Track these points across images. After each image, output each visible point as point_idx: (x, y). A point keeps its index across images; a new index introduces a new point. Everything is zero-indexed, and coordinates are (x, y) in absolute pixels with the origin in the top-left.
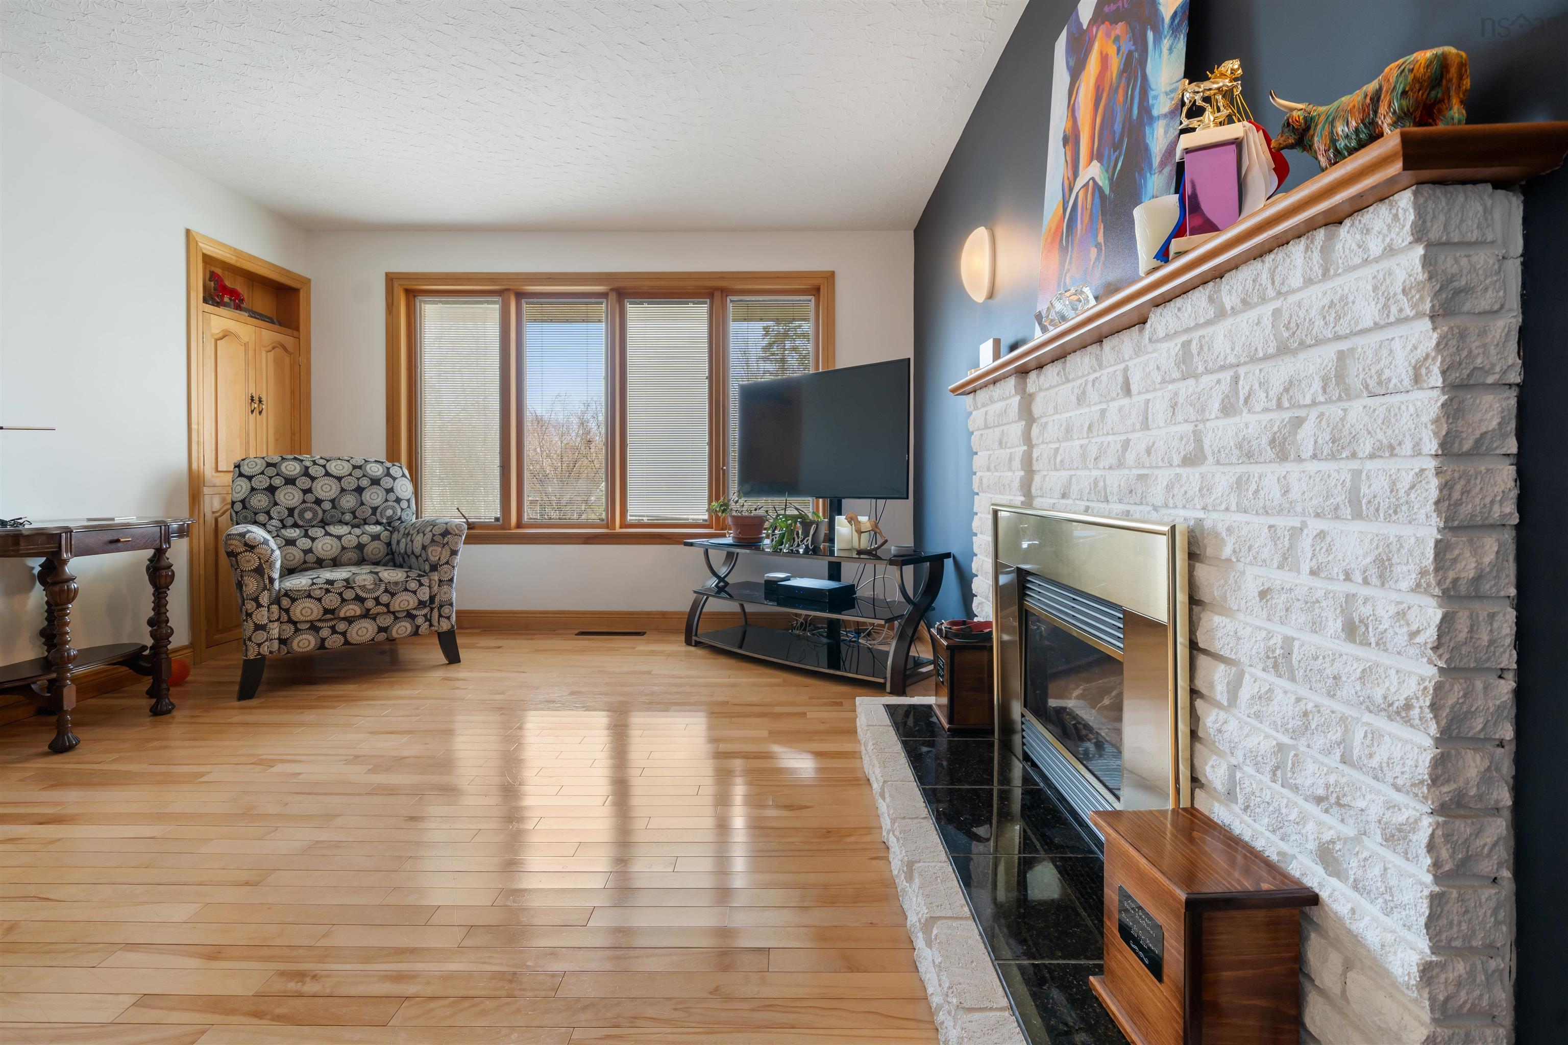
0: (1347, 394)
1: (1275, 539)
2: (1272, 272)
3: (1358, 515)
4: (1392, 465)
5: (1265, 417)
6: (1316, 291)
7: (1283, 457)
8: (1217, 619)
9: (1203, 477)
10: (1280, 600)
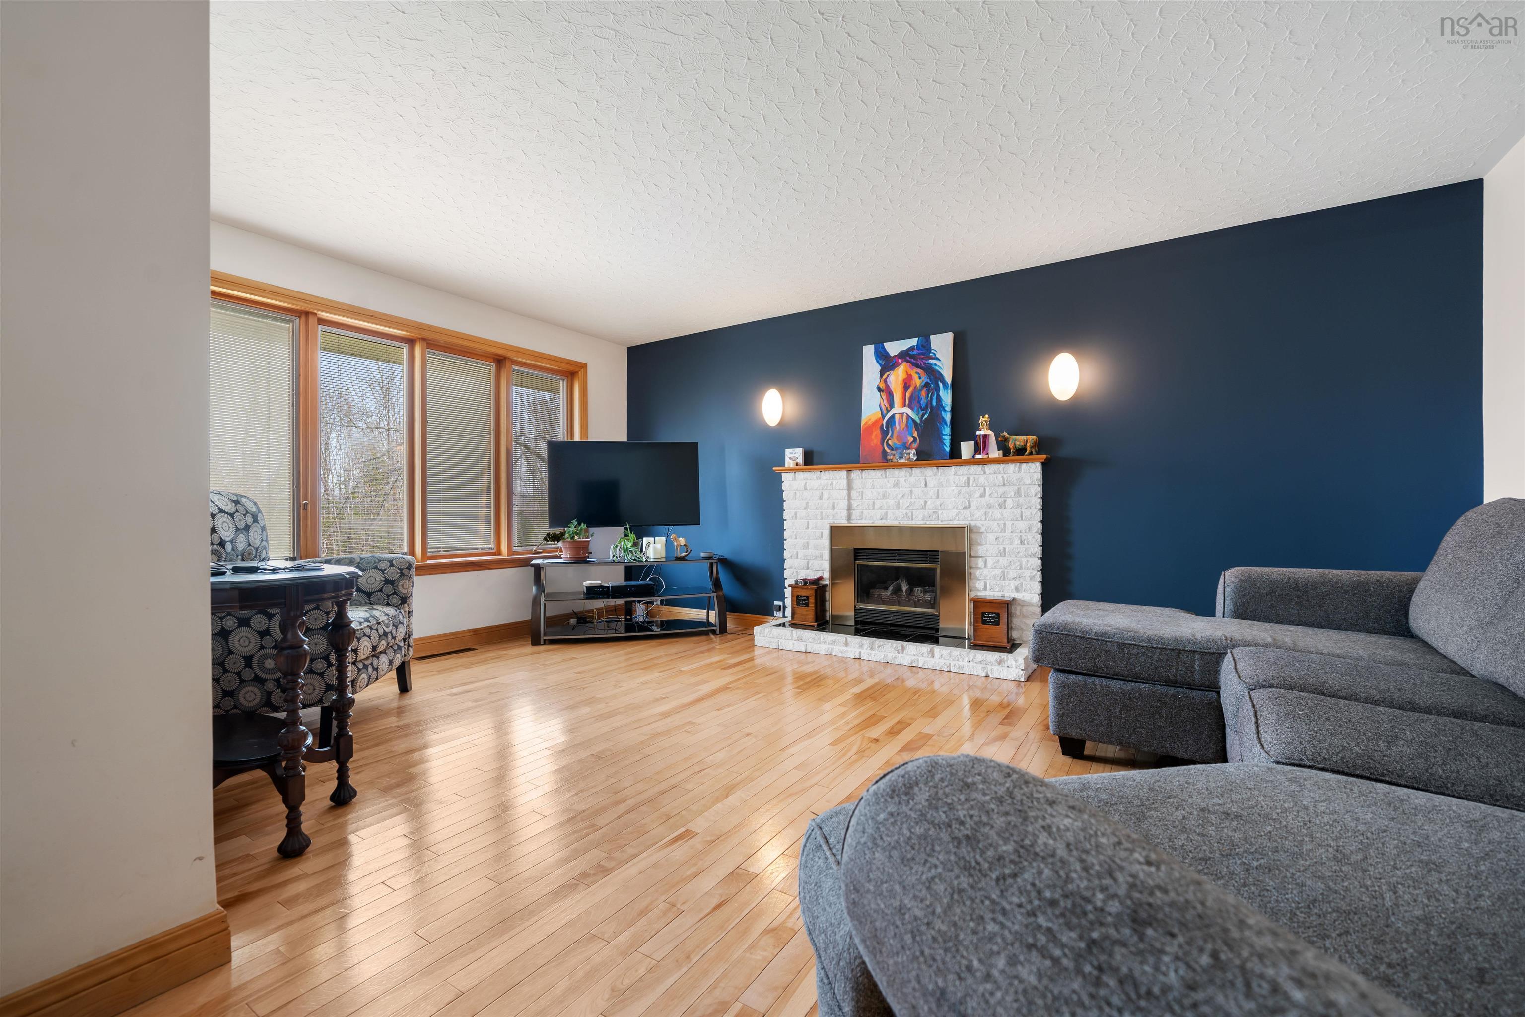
0: (1020, 496)
1: (999, 526)
2: (1003, 468)
3: (1022, 520)
4: (1031, 510)
5: (996, 499)
6: (1014, 475)
7: (1001, 508)
8: (979, 547)
9: (971, 513)
10: (1001, 540)
